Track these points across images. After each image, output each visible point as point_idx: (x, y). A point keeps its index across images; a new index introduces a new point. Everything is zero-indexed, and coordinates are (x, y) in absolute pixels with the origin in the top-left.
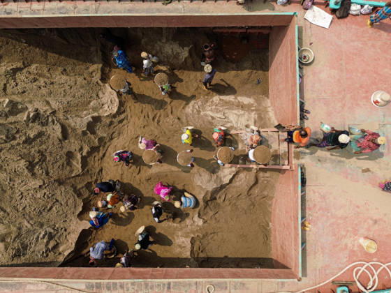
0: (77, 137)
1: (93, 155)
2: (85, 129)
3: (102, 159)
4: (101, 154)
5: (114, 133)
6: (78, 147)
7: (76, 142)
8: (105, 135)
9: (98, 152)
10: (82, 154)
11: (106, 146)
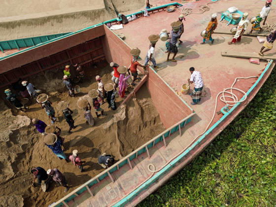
0: (3, 149)
1: (21, 161)
2: (8, 140)
3: (30, 162)
4: (28, 158)
5: (33, 138)
6: (6, 157)
7: (3, 154)
8: (27, 142)
9: (25, 157)
10: (11, 162)
11: (31, 151)
